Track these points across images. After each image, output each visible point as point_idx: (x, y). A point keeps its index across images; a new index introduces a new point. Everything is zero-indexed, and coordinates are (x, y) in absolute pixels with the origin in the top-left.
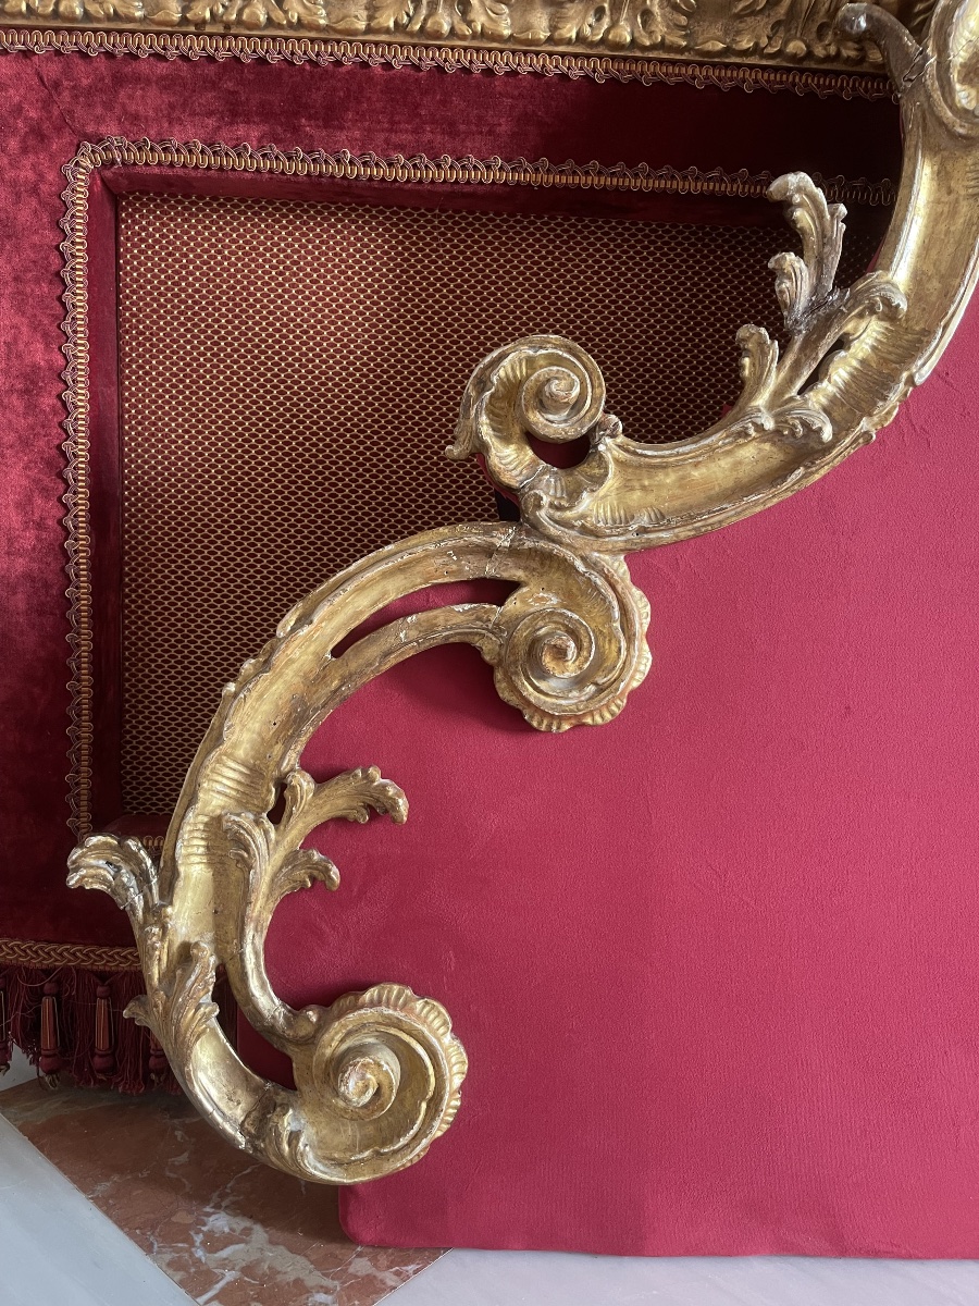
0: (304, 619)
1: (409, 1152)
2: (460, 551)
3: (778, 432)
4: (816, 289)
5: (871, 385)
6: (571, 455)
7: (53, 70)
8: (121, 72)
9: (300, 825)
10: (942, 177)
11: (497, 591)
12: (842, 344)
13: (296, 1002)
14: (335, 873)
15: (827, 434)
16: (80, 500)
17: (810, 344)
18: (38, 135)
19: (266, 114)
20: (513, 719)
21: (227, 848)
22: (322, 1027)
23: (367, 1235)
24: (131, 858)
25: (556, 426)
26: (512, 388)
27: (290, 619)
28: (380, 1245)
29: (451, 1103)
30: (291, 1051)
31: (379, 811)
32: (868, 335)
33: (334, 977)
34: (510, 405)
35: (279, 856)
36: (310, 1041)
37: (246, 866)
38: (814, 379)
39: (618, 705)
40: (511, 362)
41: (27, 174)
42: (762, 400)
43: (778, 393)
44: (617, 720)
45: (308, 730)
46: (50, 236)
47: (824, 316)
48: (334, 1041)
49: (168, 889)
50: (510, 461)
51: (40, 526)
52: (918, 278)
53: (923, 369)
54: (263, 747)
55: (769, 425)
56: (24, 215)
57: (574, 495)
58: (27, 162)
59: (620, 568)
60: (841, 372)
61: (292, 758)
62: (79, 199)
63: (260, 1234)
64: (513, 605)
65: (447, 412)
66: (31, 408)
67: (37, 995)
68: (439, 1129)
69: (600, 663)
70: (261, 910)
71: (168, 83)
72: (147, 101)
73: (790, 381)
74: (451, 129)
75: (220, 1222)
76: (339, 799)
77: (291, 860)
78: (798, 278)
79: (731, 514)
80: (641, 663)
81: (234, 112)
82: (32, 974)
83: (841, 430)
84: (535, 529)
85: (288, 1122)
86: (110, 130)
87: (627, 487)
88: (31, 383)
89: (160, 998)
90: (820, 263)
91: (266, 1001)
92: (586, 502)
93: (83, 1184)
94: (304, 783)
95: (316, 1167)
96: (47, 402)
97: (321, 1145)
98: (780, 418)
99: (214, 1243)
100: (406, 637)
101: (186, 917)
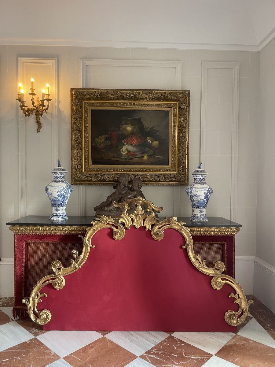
0: (39, 282)
1: (47, 322)
2: (51, 277)
3: (74, 267)
4: (77, 256)
5: (81, 263)
6: (59, 269)
7: (22, 236)
8: (28, 236)
9: (39, 298)
10: (86, 248)
11: (54, 279)
12: (79, 260)
13: (39, 311)
14: (42, 301)
15: (77, 267)
16: (24, 269)
17: (76, 260)
18: (21, 241)
19: (39, 238)
20: (55, 289)
21: (34, 299)
22: (40, 313)
23: (44, 329)
24: (27, 300)
25: (58, 268)
26: (55, 264)
27: (38, 282)
28: (45, 330)
29: (50, 318)
30: (38, 315)
31: (45, 296)
32: (81, 259)
33: (42, 309)
34: (55, 266)
35: (37, 300)
36: (39, 314)
37: (35, 301)
38: (77, 262)
39: (62, 288)
40: (54, 262)
41: (20, 244)
42: (73, 265)
43: (74, 264)
44: (63, 289)
45: (40, 290)
46: (22, 248)
47: (77, 258)
48: (41, 314)
49: (29, 303)
50: (54, 269)
51: (21, 271)
52: (84, 255)
53: (84, 262)
54: (36, 291)
55: (73, 266)
56: (20, 247)
57: (59, 272)
58: (20, 243)
59: (63, 277)
60: (79, 262)
61: (38, 292)
62: (24, 245)
63: (36, 330)
64: (55, 280)
65: (50, 267)
66: (20, 262)
67: (19, 311)
68: (49, 321)
69: (61, 285)
70: (36, 304)
71: (31, 236)
72: (29, 238)
73: (75, 263)
74: (53, 239)
75: (34, 329)
76: (42, 295)
77: (38, 300)
78: (75, 256)
79: (70, 273)
80: (64, 284)
81: (36, 238)
82: (19, 309)
83: (78, 267)
84: (56, 275)
85: (38, 320)
86: (27, 240)
87: (63, 272)
88: (20, 260)
89: (28, 311)
90: (76, 255)
91: (36, 311)
92: (60, 273)
93: (23, 327)
94: (39, 294)
95: (39, 323)
96: (21, 261)
97: (40, 322)
98: (74, 266)
99: (33, 330)
100: (47, 283)
101: (30, 305)
